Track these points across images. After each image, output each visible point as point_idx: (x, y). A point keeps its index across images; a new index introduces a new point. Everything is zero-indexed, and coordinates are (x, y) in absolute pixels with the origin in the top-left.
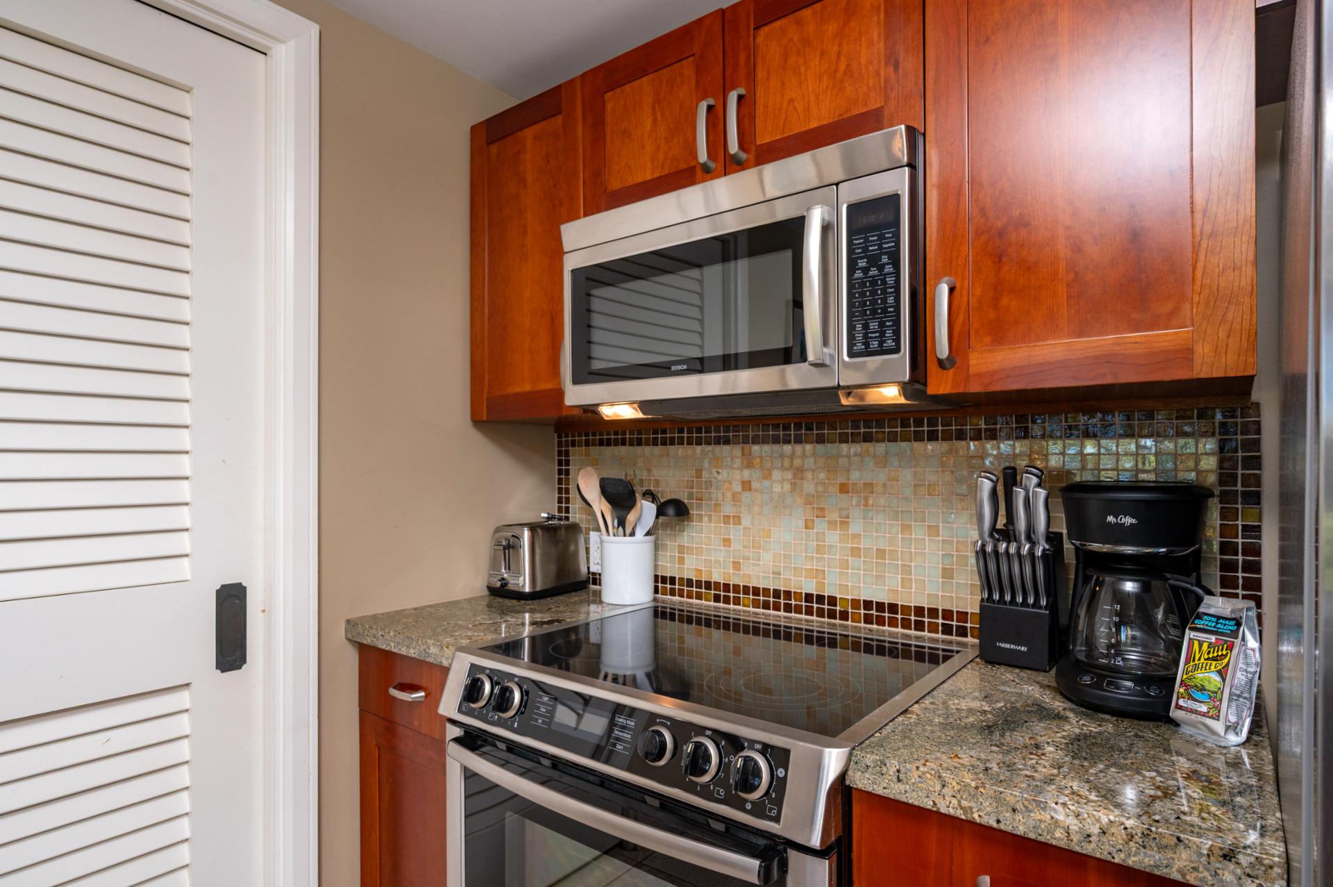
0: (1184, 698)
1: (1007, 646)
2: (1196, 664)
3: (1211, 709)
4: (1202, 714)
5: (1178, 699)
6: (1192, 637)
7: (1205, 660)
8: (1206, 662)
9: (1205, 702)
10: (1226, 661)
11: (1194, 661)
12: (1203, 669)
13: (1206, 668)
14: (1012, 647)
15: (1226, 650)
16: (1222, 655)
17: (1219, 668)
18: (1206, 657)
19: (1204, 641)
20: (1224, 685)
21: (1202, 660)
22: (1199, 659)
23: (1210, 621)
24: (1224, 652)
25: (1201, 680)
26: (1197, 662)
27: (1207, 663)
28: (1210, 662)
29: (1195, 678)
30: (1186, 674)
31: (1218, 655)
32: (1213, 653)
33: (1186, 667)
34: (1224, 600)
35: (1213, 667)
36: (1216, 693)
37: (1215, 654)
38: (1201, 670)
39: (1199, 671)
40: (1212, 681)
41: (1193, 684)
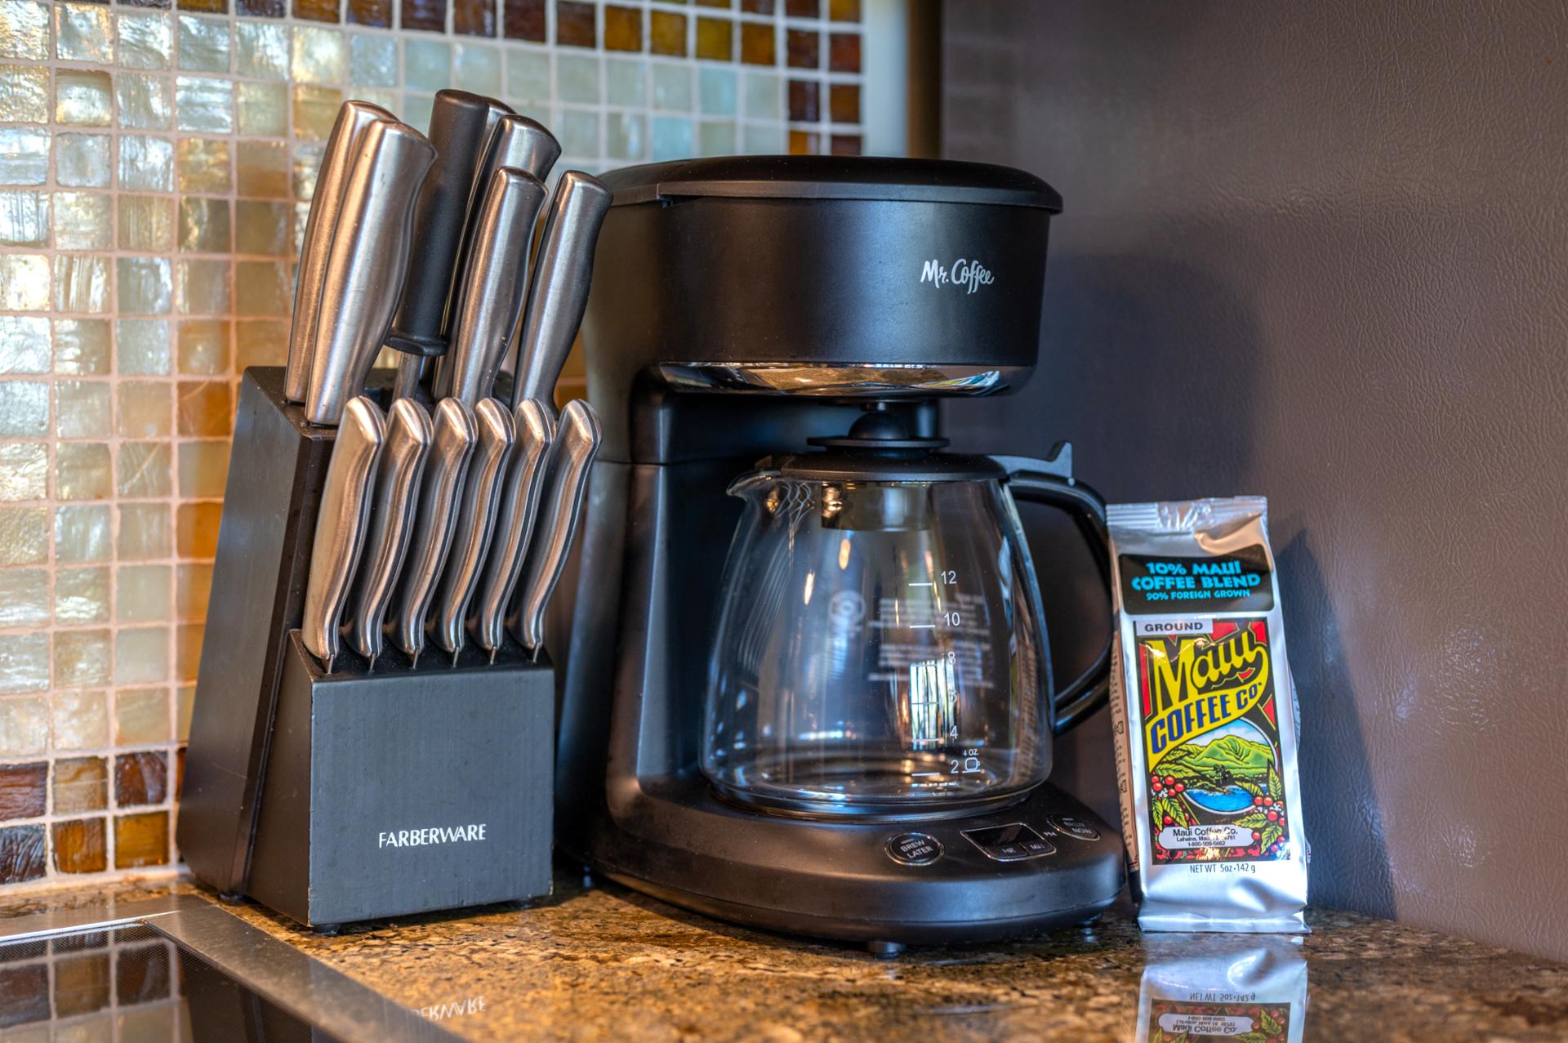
0: (1173, 823)
1: (417, 838)
2: (1178, 712)
3: (1261, 831)
4: (1241, 853)
5: (1153, 829)
6: (1142, 632)
7: (1201, 691)
8: (1206, 696)
9: (1241, 816)
10: (1262, 678)
11: (1167, 702)
12: (1206, 719)
13: (1214, 715)
14: (436, 835)
15: (1252, 648)
16: (1246, 664)
17: (1252, 703)
18: (1201, 682)
19: (1181, 638)
20: (1278, 749)
21: (1193, 696)
22: (1183, 695)
23: (1170, 574)
24: (1250, 656)
25: (1212, 754)
26: (1177, 705)
27: (1211, 700)
28: (1218, 694)
29: (1189, 753)
30: (1156, 750)
31: (1233, 670)
32: (1217, 665)
33: (1149, 727)
34: (1166, 511)
35: (1232, 707)
36: (1265, 779)
37: (1225, 668)
38: (1201, 725)
39: (1196, 730)
40: (1245, 747)
41: (1191, 774)
